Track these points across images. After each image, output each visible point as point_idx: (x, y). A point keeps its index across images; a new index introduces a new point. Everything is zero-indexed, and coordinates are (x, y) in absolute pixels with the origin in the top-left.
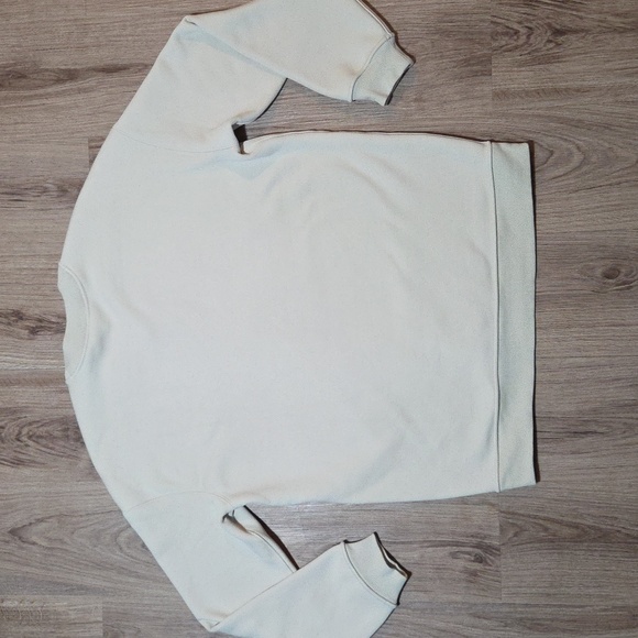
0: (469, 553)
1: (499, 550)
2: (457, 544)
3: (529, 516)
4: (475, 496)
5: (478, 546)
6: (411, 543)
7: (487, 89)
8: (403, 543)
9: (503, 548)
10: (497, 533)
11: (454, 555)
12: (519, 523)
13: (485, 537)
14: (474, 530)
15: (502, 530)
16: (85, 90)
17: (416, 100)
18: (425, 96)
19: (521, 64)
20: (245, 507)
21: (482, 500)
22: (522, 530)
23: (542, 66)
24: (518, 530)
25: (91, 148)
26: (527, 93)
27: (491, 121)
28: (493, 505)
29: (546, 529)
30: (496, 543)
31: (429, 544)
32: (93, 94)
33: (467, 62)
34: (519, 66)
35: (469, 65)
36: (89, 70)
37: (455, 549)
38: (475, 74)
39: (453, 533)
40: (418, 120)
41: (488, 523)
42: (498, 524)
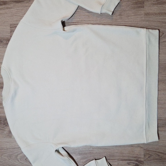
0: (133, 163)
1: (143, 162)
2: (130, 160)
3: (153, 151)
4: (136, 144)
5: (137, 161)
6: (115, 159)
7: (143, 12)
8: (112, 159)
9: (144, 161)
10: (143, 157)
11: (129, 164)
12: (150, 153)
13: (139, 158)
14: (135, 156)
15: (144, 156)
16: (9, 8)
17: (119, 15)
18: (122, 14)
19: (154, 4)
20: (63, 147)
21: (138, 146)
22: (151, 156)
23: (161, 5)
24: (150, 156)
25: (10, 27)
26: (156, 14)
27: (144, 23)
28: (142, 147)
29: (159, 156)
30: (142, 160)
31: (121, 160)
32: (12, 9)
33: (136, 3)
34: (153, 5)
35: (137, 4)
36: (10, 1)
37: (129, 162)
38: (139, 7)
39: (128, 157)
40: (120, 21)
41: (140, 153)
42: (143, 154)
